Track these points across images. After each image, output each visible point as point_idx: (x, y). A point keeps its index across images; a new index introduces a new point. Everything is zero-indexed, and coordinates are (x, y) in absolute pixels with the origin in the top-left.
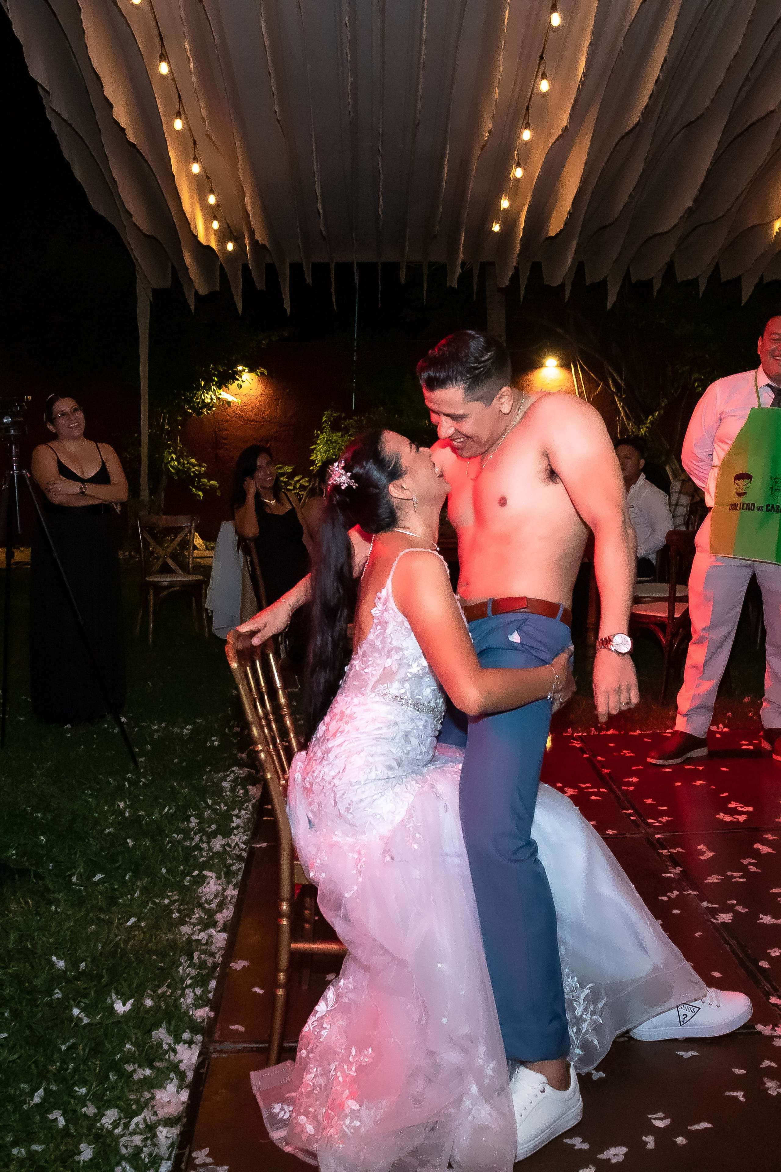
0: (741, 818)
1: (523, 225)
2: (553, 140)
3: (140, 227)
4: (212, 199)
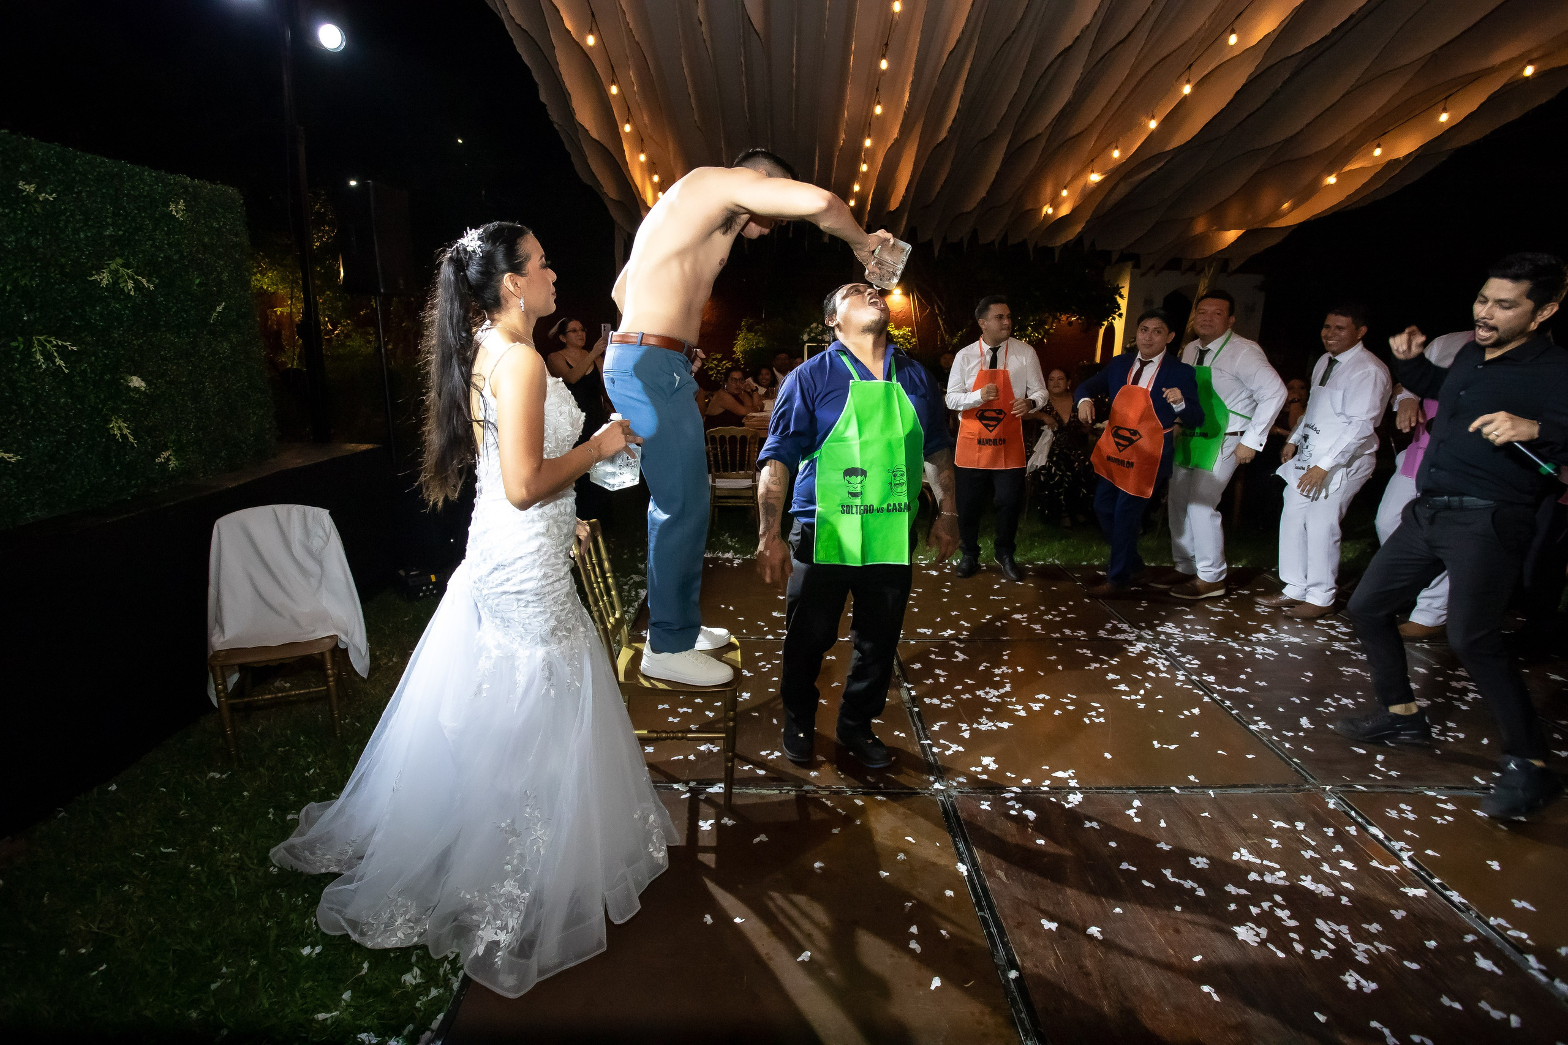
1: (870, 202)
2: (888, 146)
3: (609, 194)
4: (656, 179)
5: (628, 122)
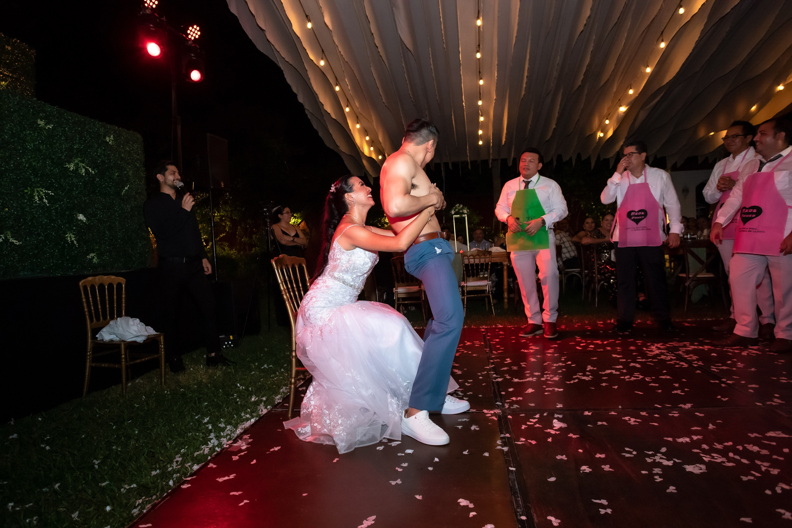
1: (491, 141)
2: (494, 105)
3: (344, 151)
4: (367, 138)
5: (347, 106)
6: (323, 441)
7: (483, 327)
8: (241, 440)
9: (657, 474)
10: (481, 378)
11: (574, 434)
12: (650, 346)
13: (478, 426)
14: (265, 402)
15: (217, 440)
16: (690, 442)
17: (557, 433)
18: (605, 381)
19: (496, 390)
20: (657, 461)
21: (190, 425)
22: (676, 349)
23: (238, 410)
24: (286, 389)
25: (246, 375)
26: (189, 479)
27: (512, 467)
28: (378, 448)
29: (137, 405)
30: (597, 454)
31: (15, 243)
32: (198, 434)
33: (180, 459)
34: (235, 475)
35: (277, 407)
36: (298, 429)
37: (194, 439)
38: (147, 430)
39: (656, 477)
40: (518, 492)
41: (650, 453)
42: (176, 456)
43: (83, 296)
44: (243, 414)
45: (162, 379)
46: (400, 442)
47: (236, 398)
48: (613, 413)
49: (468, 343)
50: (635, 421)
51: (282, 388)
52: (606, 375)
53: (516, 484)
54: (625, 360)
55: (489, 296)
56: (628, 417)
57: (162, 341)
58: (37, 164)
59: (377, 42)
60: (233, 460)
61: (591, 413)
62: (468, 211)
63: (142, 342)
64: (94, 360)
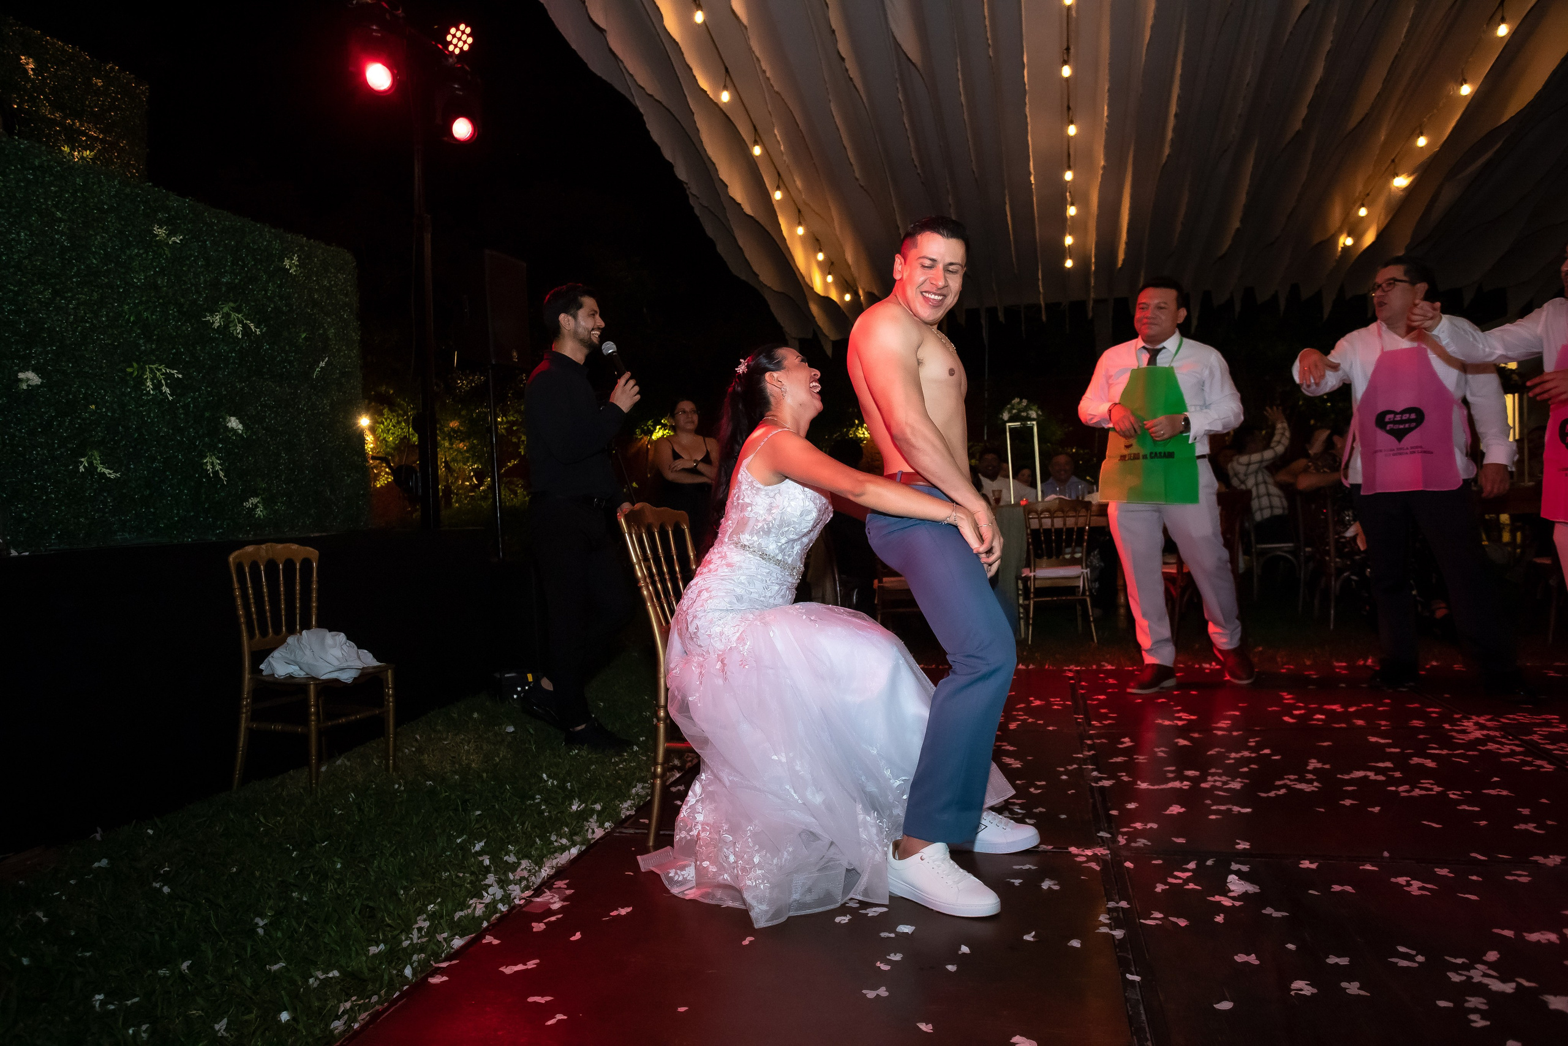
0: (1180, 723)
1: (1093, 260)
2: (1100, 180)
3: (769, 285)
4: (821, 256)
5: (778, 188)
6: (721, 899)
7: (1072, 667)
8: (549, 890)
9: (1475, 1010)
10: (1064, 777)
11: (1276, 910)
12: (1460, 720)
13: (1056, 882)
14: (599, 813)
15: (502, 887)
16: (1558, 942)
17: (1237, 904)
18: (1350, 794)
19: (1098, 806)
20: (1475, 980)
21: (447, 856)
22: (1528, 729)
23: (545, 827)
24: (643, 788)
25: (559, 756)
26: (444, 965)
27: (1132, 974)
28: (838, 920)
29: (340, 810)
30: (1330, 956)
31: (108, 476)
32: (461, 875)
33: (427, 924)
34: (537, 961)
35: (626, 825)
36: (669, 873)
37: (454, 884)
38: (359, 862)
39: (1473, 1017)
40: (1147, 1029)
41: (1459, 961)
42: (418, 918)
43: (236, 585)
44: (553, 838)
45: (389, 760)
46: (885, 909)
47: (539, 804)
48: (1368, 867)
49: (1038, 703)
50: (1420, 889)
51: (636, 786)
52: (1351, 782)
53: (1142, 1012)
54: (1398, 750)
55: (1085, 600)
56: (1405, 878)
57: (390, 679)
58: (152, 315)
59: (843, 47)
60: (534, 930)
61: (1316, 864)
62: (1040, 413)
63: (350, 681)
64: (254, 716)
